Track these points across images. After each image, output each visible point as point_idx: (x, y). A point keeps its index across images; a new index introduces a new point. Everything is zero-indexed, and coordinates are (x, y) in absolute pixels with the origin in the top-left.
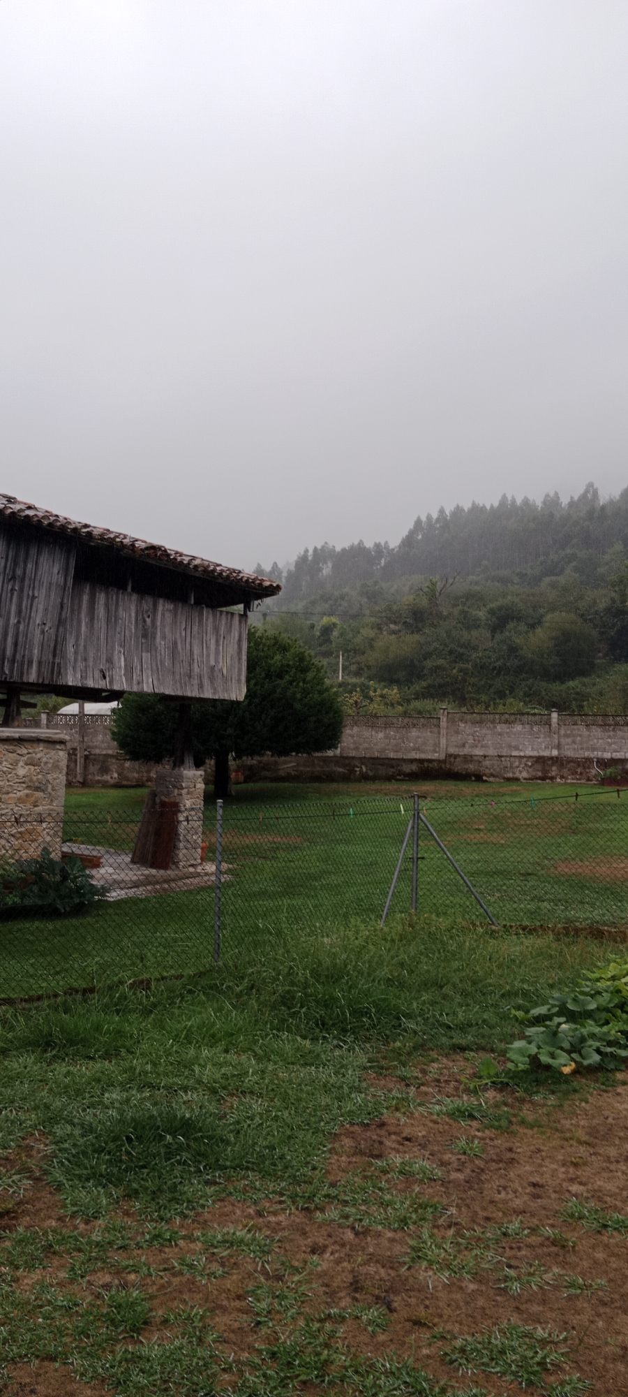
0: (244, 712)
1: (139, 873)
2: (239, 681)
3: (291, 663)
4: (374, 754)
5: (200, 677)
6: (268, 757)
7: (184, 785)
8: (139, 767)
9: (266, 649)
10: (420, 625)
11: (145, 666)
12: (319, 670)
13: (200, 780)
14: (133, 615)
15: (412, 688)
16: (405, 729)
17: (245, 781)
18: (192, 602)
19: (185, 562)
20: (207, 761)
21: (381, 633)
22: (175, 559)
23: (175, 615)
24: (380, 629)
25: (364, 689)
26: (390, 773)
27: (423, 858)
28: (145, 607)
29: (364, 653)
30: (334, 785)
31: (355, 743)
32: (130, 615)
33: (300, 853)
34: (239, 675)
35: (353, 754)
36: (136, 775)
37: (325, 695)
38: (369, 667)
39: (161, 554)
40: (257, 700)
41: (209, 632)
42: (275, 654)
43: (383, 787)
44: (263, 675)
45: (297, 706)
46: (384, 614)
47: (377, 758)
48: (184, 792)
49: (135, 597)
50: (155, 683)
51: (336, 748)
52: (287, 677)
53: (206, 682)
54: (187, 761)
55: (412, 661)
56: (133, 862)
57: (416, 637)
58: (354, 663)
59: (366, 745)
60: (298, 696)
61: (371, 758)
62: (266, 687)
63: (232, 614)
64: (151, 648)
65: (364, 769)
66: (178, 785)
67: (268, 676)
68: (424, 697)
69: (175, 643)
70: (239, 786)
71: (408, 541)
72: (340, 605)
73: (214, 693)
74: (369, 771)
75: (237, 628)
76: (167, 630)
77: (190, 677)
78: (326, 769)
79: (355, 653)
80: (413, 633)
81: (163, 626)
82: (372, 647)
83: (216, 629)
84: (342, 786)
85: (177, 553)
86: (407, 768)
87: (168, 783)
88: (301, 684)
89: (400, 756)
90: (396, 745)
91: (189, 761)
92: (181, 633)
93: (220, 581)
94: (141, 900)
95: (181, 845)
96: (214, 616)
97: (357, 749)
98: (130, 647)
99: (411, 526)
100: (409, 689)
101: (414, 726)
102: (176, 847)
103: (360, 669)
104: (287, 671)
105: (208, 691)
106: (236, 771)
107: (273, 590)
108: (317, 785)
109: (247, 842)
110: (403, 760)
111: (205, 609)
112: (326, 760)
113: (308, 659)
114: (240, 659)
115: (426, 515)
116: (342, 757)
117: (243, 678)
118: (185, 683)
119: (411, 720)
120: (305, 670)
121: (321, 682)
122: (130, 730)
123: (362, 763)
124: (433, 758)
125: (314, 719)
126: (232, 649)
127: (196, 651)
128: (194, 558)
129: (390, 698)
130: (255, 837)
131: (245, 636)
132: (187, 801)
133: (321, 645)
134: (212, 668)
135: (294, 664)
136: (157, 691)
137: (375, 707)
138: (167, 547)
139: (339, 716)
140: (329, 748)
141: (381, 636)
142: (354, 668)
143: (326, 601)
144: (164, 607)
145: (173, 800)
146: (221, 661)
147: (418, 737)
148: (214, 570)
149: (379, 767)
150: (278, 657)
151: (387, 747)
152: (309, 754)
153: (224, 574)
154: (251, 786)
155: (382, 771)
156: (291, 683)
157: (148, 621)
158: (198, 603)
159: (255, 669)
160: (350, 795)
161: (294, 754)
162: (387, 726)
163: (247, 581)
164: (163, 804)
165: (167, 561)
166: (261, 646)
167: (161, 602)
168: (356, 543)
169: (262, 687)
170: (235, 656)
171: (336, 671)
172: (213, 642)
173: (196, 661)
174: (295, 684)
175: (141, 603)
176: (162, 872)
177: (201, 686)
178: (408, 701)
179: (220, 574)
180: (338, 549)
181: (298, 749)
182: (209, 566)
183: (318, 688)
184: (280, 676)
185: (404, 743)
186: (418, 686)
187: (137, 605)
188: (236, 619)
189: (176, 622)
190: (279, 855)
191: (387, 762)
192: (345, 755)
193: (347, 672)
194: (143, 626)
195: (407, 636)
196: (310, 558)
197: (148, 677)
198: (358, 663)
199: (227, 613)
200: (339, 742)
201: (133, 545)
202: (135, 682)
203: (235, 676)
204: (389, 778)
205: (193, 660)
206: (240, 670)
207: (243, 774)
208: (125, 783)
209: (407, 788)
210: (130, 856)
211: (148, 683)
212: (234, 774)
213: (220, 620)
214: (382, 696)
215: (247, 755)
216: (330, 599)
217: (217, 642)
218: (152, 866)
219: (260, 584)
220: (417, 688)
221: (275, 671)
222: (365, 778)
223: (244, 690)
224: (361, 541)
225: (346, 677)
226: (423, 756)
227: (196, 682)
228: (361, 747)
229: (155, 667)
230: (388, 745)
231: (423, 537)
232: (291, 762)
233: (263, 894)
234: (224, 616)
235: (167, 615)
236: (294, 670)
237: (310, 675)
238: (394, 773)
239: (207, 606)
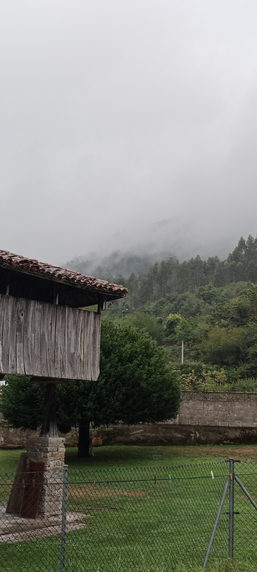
0: (101, 389)
1: (13, 521)
2: (94, 365)
3: (138, 350)
4: (205, 423)
5: (62, 362)
6: (120, 425)
7: (49, 449)
8: (21, 433)
9: (119, 339)
10: (245, 320)
11: (18, 354)
12: (160, 356)
13: (62, 445)
14: (10, 314)
15: (238, 369)
16: (230, 403)
17: (103, 444)
18: (57, 303)
19: (51, 272)
20: (72, 428)
21: (214, 326)
22: (43, 270)
23: (44, 314)
24: (213, 323)
25: (198, 370)
26: (219, 438)
27: (238, 513)
28: (19, 306)
29: (200, 342)
30: (174, 448)
31: (190, 414)
32: (7, 313)
33: (142, 505)
34: (94, 360)
35: (188, 422)
36: (18, 439)
37: (165, 376)
38: (204, 353)
39: (32, 267)
40: (111, 380)
41: (70, 326)
42: (126, 343)
43: (212, 450)
44: (117, 359)
45: (143, 384)
46: (216, 312)
47: (208, 426)
48: (49, 454)
49: (11, 299)
50: (26, 367)
51: (175, 418)
52: (135, 361)
53: (67, 366)
54: (51, 429)
55: (238, 348)
56: (8, 512)
57: (242, 330)
58: (193, 350)
59: (199, 416)
60: (144, 376)
61: (203, 426)
62: (119, 369)
63: (89, 312)
64: (23, 339)
65: (198, 435)
66: (44, 448)
67: (120, 360)
68: (249, 376)
69: (43, 335)
70: (98, 448)
71: (235, 256)
72: (183, 305)
73: (74, 375)
74: (202, 437)
75: (92, 323)
76: (37, 324)
77: (54, 362)
78: (168, 435)
79: (194, 342)
80: (238, 326)
81: (33, 321)
82: (207, 337)
83: (76, 324)
84: (181, 449)
85: (45, 265)
86: (232, 435)
87: (36, 447)
88: (146, 367)
89: (226, 424)
90: (223, 416)
91: (54, 429)
92: (47, 327)
93: (79, 287)
94: (9, 545)
95: (47, 498)
96: (75, 314)
97: (192, 418)
98: (7, 339)
99: (236, 244)
100: (236, 370)
101: (238, 400)
102: (42, 501)
103: (198, 354)
104: (135, 357)
105: (68, 373)
106: (97, 436)
107: (120, 294)
108: (159, 447)
109: (103, 495)
110: (229, 428)
111: (67, 308)
112: (168, 428)
113: (152, 347)
114: (94, 347)
115: (248, 236)
116: (180, 425)
117: (97, 363)
118: (50, 367)
119: (235, 396)
120: (150, 356)
121: (162, 366)
122: (13, 403)
123: (196, 430)
124: (253, 426)
125: (156, 395)
126: (88, 340)
127: (60, 341)
128: (59, 269)
129: (219, 377)
130: (109, 491)
131: (98, 330)
132: (51, 462)
133: (167, 336)
134: (72, 355)
135: (141, 351)
136: (27, 373)
137: (208, 385)
138: (39, 261)
139: (177, 393)
140: (169, 418)
141: (213, 329)
142: (193, 353)
143: (172, 302)
144: (35, 307)
145: (40, 461)
146: (79, 349)
147: (241, 409)
148: (73, 279)
149: (210, 433)
150: (128, 346)
151: (216, 417)
152: (153, 423)
153: (82, 281)
154: (108, 448)
155: (213, 437)
156: (138, 365)
157: (22, 318)
158: (62, 304)
159: (110, 355)
160: (186, 456)
161: (141, 422)
162: (216, 400)
163: (100, 286)
164: (32, 464)
165: (37, 271)
166: (115, 337)
167: (32, 303)
168: (195, 257)
169: (116, 369)
170: (91, 344)
171: (179, 356)
172: (73, 334)
173: (59, 349)
174: (141, 367)
175: (16, 304)
176: (32, 521)
177: (63, 369)
178: (236, 380)
179: (79, 281)
180: (181, 262)
181: (144, 418)
182: (70, 275)
183: (160, 370)
184: (130, 360)
185: (229, 414)
186: (244, 368)
187: (13, 306)
188: (92, 316)
189: (44, 319)
190: (125, 507)
191: (216, 429)
192: (182, 423)
193: (187, 356)
194: (18, 322)
195: (234, 329)
196: (159, 270)
197: (20, 362)
198: (197, 350)
199: (85, 311)
200: (177, 413)
201: (10, 260)
202: (10, 367)
203: (90, 361)
204: (218, 443)
205: (57, 348)
206: (94, 356)
207: (101, 438)
208: (10, 445)
209: (232, 451)
210: (6, 506)
211: (20, 367)
212: (95, 438)
213: (79, 317)
214: (213, 376)
215: (103, 424)
216: (174, 300)
217: (77, 333)
218: (23, 516)
219: (111, 289)
220: (243, 370)
221: (126, 357)
222: (199, 442)
223: (98, 372)
224: (198, 256)
225: (187, 361)
226: (245, 425)
227: (58, 366)
228: (195, 417)
229: (26, 354)
230: (217, 415)
231: (246, 253)
232: (140, 429)
233: (110, 540)
234: (82, 314)
235: (37, 313)
236: (141, 356)
237: (153, 360)
238: (222, 438)
239: (70, 306)
